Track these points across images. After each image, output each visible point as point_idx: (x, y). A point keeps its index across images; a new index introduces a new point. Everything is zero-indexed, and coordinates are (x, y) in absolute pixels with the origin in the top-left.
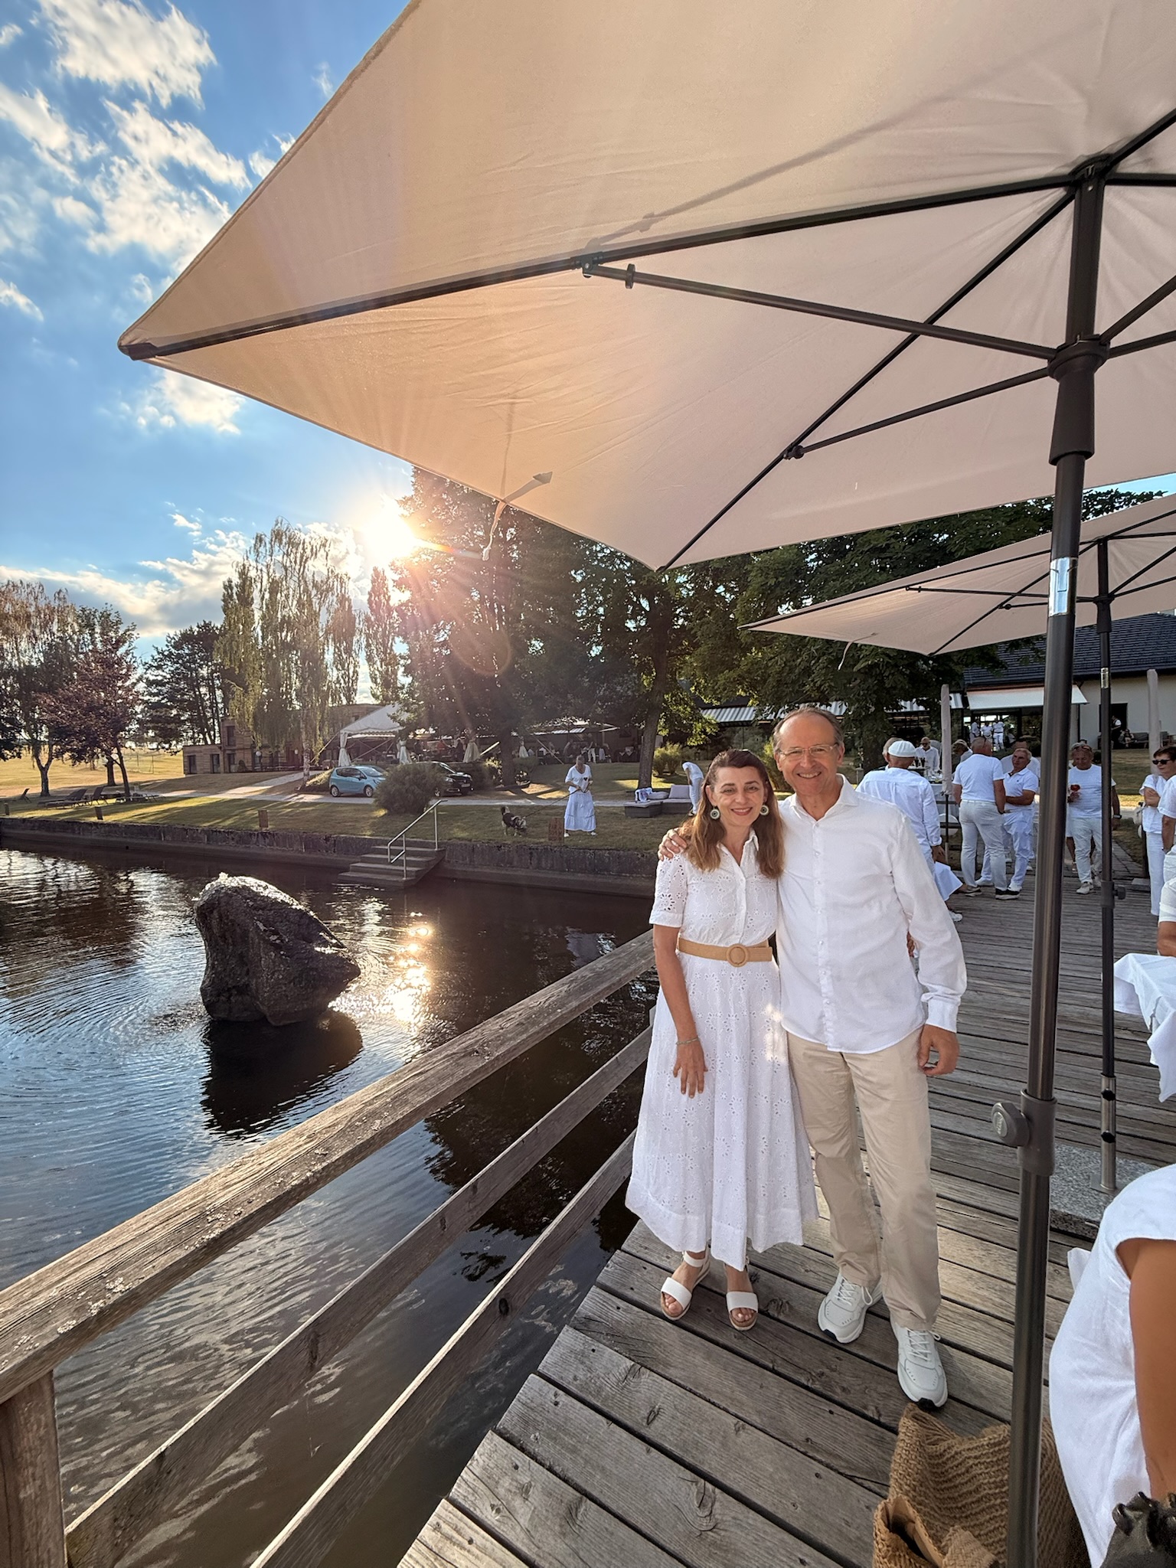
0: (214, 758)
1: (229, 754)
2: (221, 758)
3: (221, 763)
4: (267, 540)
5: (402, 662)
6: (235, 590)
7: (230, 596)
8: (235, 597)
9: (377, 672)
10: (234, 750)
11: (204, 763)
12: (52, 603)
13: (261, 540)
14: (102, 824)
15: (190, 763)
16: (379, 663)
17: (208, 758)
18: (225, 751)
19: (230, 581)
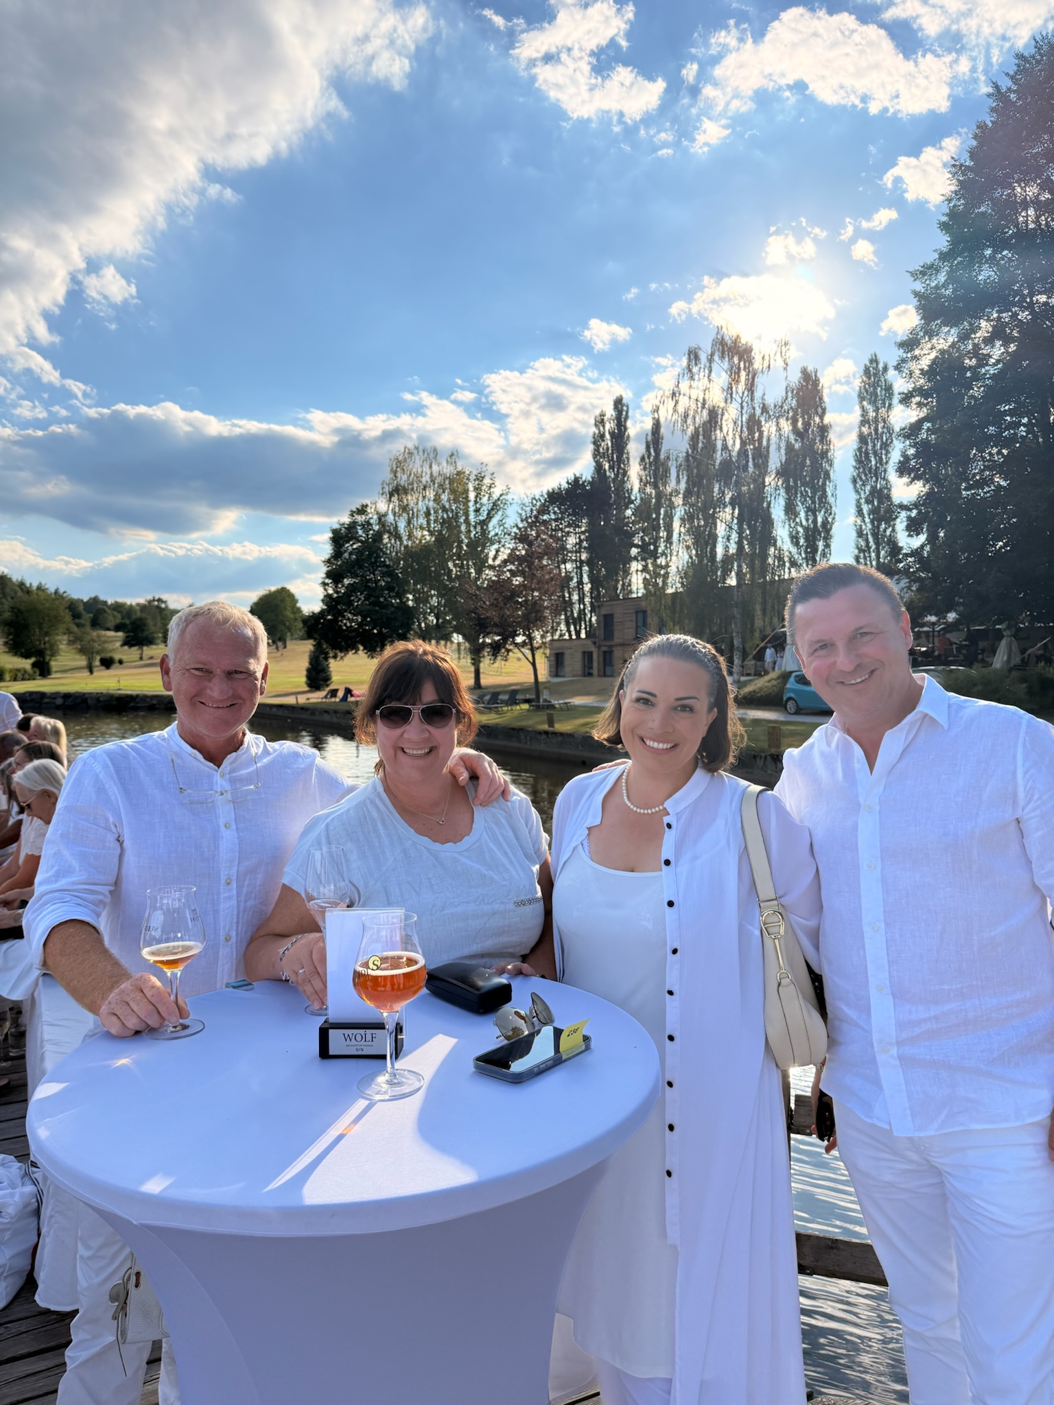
0: (588, 656)
1: (605, 652)
2: (595, 656)
3: (595, 664)
4: (703, 357)
5: (904, 514)
6: (608, 426)
7: (602, 436)
8: (608, 436)
9: (800, 529)
10: (611, 646)
11: (573, 662)
12: (445, 470)
13: (697, 358)
14: (555, 733)
15: (558, 661)
16: (802, 515)
17: (579, 657)
18: (599, 648)
19: (602, 415)
